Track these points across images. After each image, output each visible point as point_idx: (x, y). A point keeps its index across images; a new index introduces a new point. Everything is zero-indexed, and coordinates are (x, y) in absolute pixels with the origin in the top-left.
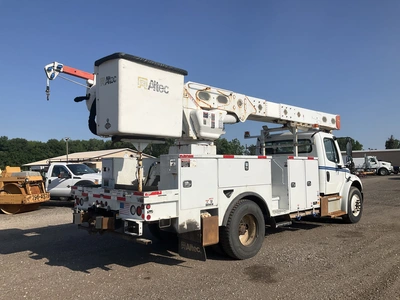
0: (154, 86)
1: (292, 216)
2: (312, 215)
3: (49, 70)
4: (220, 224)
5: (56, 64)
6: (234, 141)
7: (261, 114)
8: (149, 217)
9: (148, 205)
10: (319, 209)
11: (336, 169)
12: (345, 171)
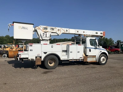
0: (24, 28)
1: (70, 60)
2: (79, 61)
3: (9, 25)
4: (42, 60)
5: (10, 24)
7: (67, 32)
8: (20, 57)
9: (20, 54)
10: (83, 59)
11: (95, 48)
12: (100, 49)
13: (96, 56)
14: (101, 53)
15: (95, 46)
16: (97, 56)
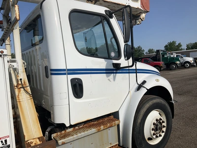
6: (139, 47)
11: (108, 71)
12: (136, 71)
13: (116, 115)
14: (143, 91)
15: (108, 57)
16: (126, 116)
